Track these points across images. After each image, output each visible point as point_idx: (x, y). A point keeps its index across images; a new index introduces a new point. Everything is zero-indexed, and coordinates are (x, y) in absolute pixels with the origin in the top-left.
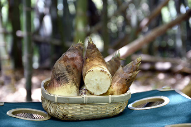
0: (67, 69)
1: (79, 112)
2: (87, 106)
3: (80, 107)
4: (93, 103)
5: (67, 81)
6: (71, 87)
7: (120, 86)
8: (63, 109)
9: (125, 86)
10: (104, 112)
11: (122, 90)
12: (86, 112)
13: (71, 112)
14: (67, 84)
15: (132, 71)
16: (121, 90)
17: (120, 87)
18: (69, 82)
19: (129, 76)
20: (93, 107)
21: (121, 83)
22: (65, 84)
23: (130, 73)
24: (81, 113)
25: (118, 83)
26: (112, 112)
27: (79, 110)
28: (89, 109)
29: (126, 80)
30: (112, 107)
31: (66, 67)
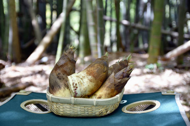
0: (58, 77)
1: (68, 111)
2: (75, 106)
3: (69, 107)
4: (80, 104)
5: (60, 87)
6: (64, 91)
7: (108, 90)
8: (57, 107)
9: (114, 90)
10: (91, 113)
11: (111, 94)
12: (75, 111)
13: (62, 110)
14: (60, 90)
15: (122, 77)
16: (109, 94)
17: (108, 92)
18: (61, 88)
19: (118, 82)
20: (80, 108)
21: (110, 88)
22: (58, 90)
23: (119, 79)
24: (71, 112)
25: (107, 87)
26: (98, 113)
27: (69, 110)
28: (77, 109)
29: (115, 85)
30: (98, 109)
31: (57, 75)
